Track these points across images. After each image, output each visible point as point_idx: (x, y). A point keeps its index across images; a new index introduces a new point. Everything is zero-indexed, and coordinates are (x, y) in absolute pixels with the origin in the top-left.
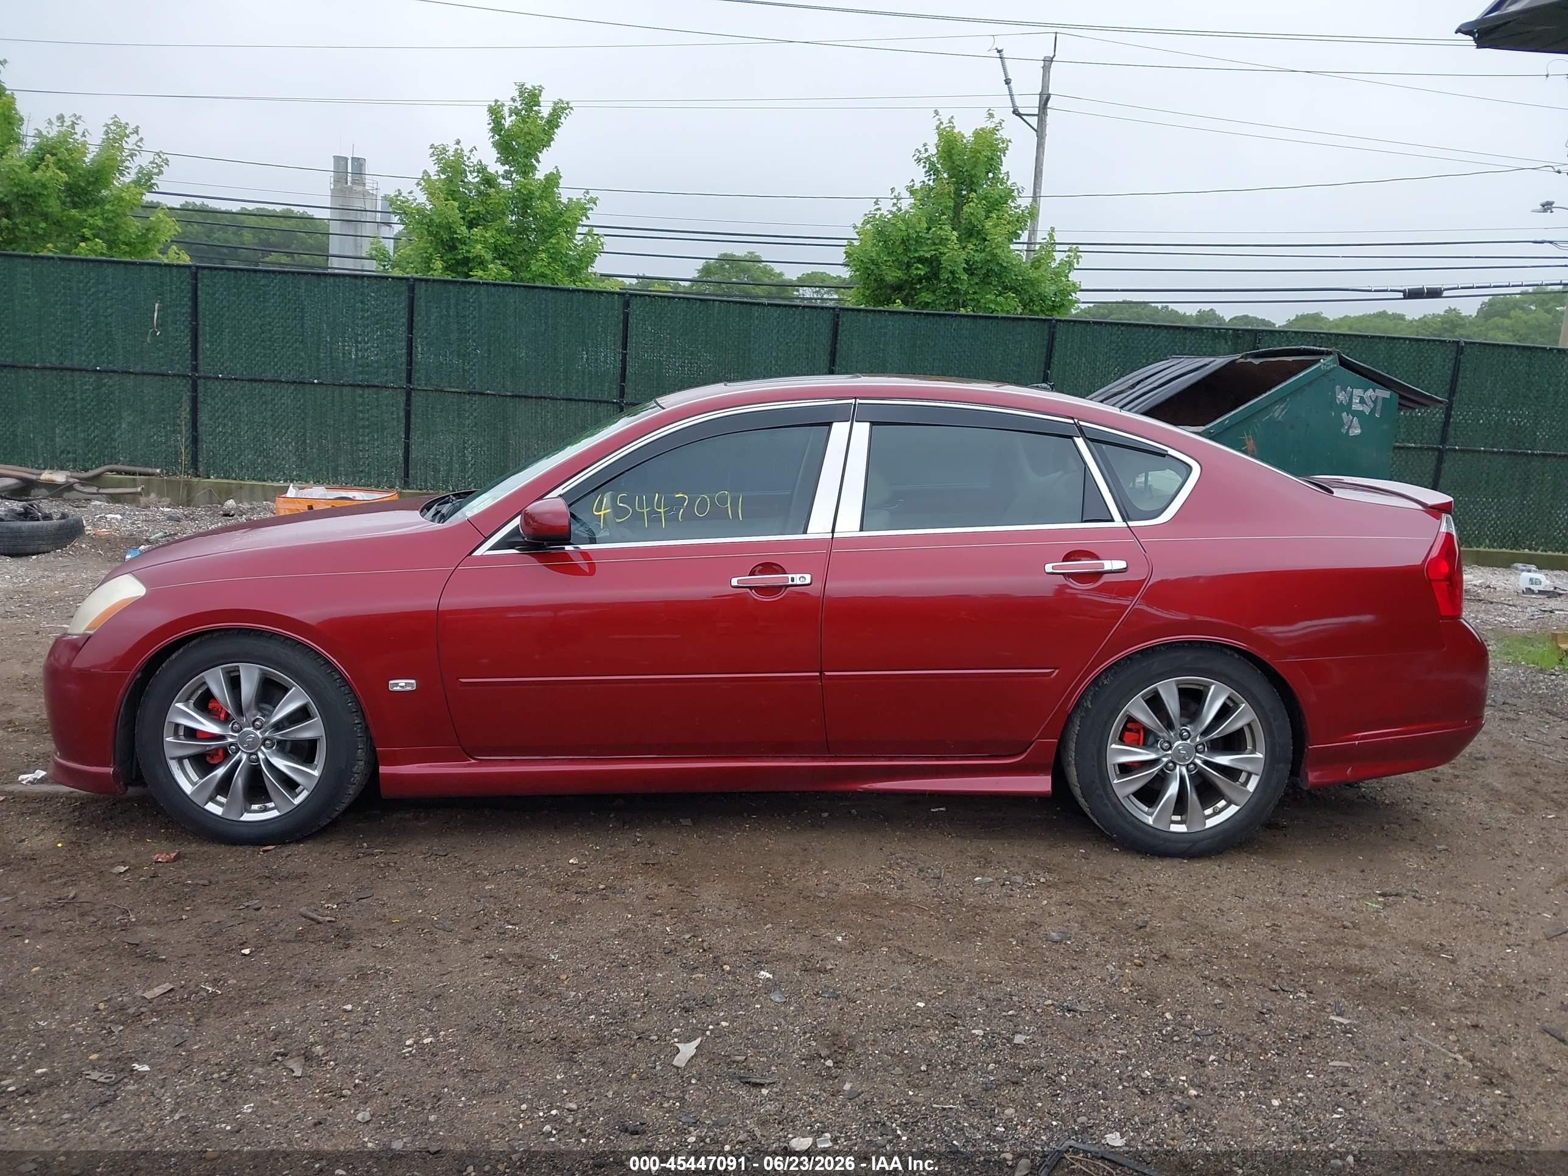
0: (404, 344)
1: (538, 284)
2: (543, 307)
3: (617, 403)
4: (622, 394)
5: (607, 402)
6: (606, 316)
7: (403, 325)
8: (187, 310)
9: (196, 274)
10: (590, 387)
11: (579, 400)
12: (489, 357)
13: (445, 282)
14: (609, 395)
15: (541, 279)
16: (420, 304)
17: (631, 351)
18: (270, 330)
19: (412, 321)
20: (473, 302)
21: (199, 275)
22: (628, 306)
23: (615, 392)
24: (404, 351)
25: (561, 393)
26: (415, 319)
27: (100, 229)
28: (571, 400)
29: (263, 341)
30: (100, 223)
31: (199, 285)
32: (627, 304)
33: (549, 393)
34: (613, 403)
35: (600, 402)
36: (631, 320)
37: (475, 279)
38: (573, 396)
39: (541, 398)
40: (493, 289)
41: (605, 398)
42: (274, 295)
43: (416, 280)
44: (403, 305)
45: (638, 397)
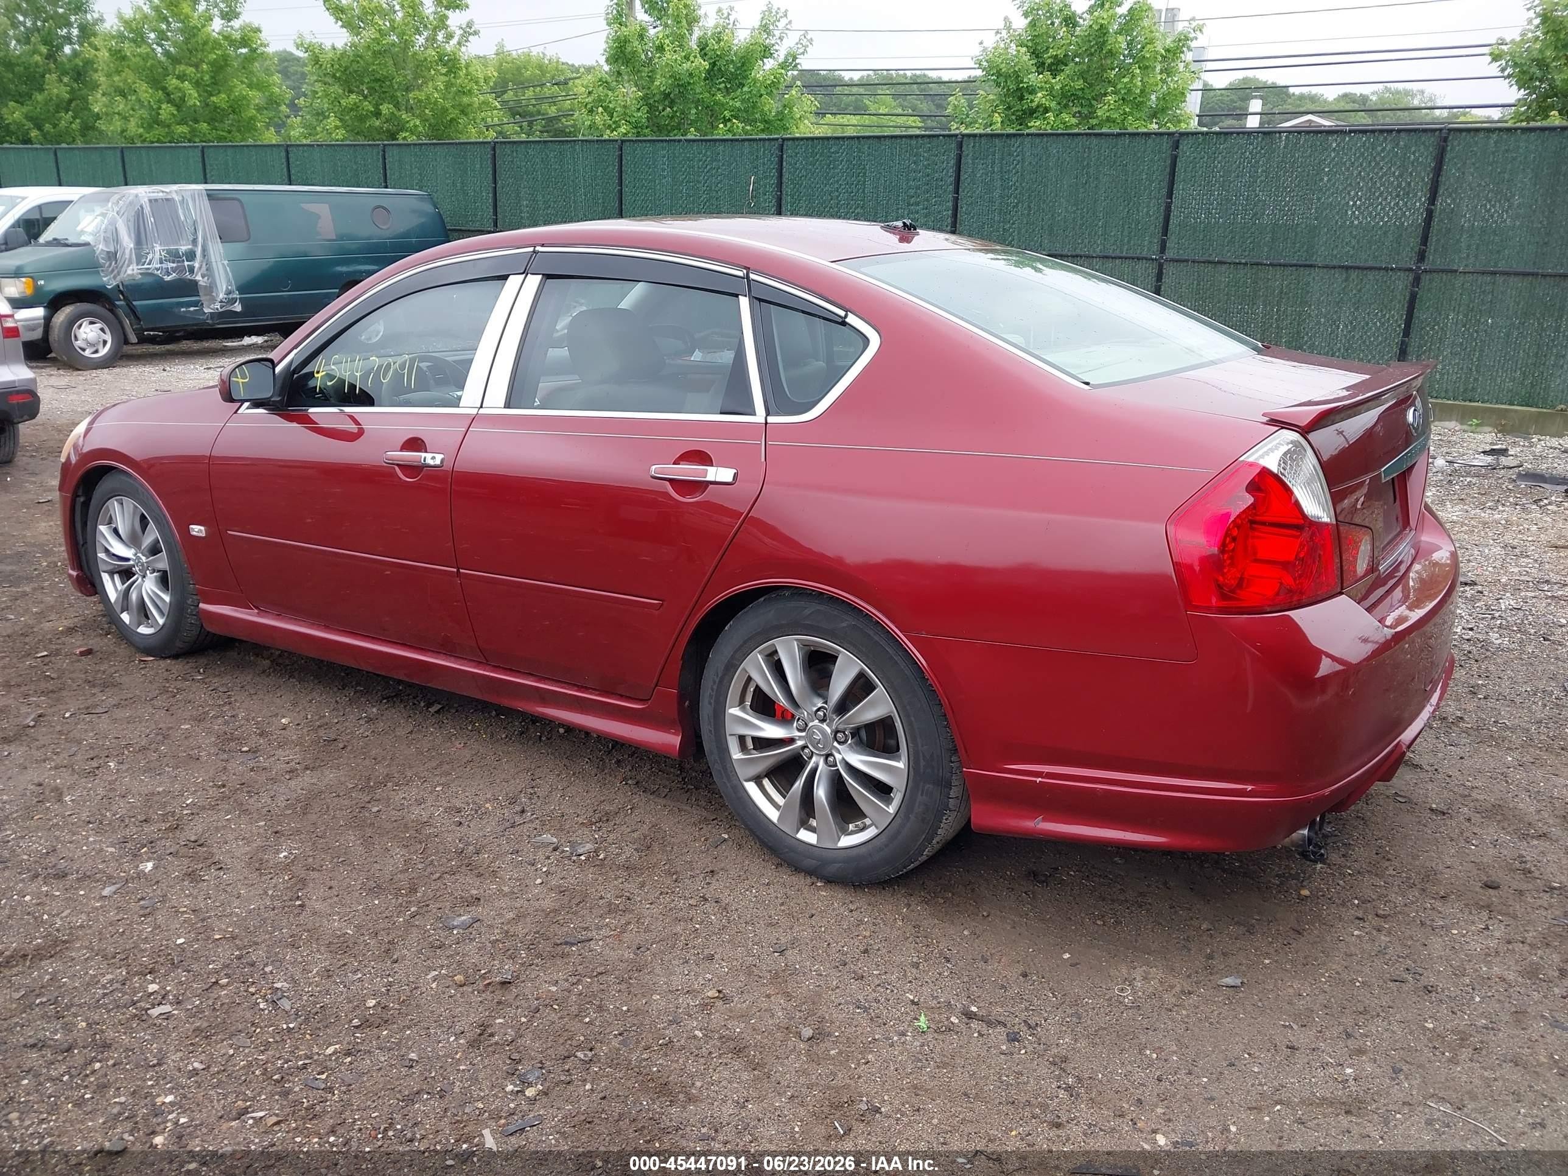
0: (950, 204)
1: (1104, 130)
2: (1086, 155)
3: (1156, 259)
4: (1163, 249)
5: (1146, 259)
6: (1152, 160)
7: (951, 184)
8: (774, 181)
9: (782, 145)
10: (1129, 242)
11: (1115, 258)
12: (1029, 215)
13: (1009, 136)
14: (1149, 250)
15: (1108, 125)
16: (967, 160)
17: (1176, 201)
18: (838, 197)
19: (959, 178)
20: (1017, 156)
21: (785, 147)
22: (1177, 147)
23: (1156, 247)
24: (950, 212)
25: (1098, 250)
26: (962, 178)
27: (739, 110)
28: (1107, 257)
29: (831, 207)
30: (738, 104)
31: (785, 156)
32: (1176, 146)
33: (1086, 251)
34: (1152, 259)
35: (1138, 259)
36: (1179, 164)
37: (1033, 131)
38: (1111, 253)
39: (1077, 256)
40: (1038, 140)
41: (1144, 254)
42: (842, 160)
43: (964, 136)
44: (952, 162)
45: (1181, 252)
